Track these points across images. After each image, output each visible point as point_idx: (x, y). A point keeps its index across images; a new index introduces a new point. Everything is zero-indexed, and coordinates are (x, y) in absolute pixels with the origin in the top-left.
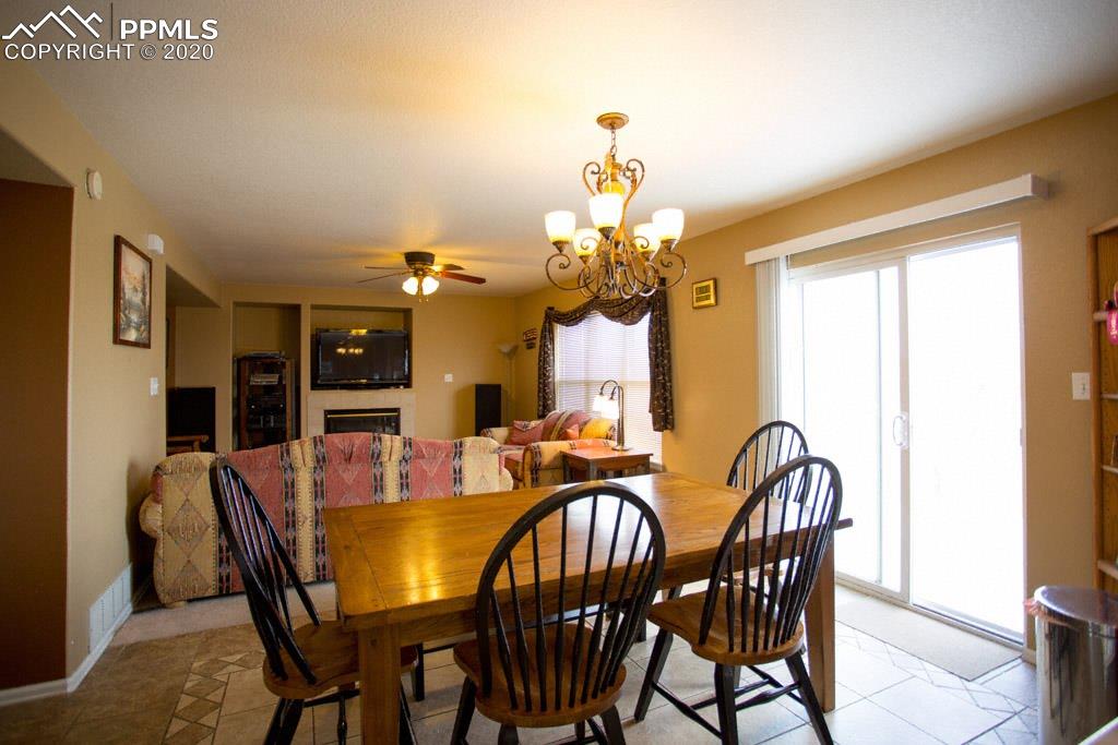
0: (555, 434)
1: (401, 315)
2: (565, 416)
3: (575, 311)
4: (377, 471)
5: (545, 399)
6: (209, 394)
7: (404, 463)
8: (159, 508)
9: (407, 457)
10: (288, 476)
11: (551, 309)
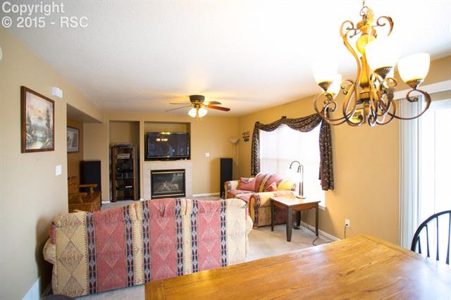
0: (262, 187)
1: (185, 126)
2: (267, 177)
3: (272, 124)
4: (179, 221)
5: (255, 166)
6: (97, 164)
7: (193, 216)
8: (54, 247)
9: (195, 212)
10: (128, 226)
11: (258, 123)
